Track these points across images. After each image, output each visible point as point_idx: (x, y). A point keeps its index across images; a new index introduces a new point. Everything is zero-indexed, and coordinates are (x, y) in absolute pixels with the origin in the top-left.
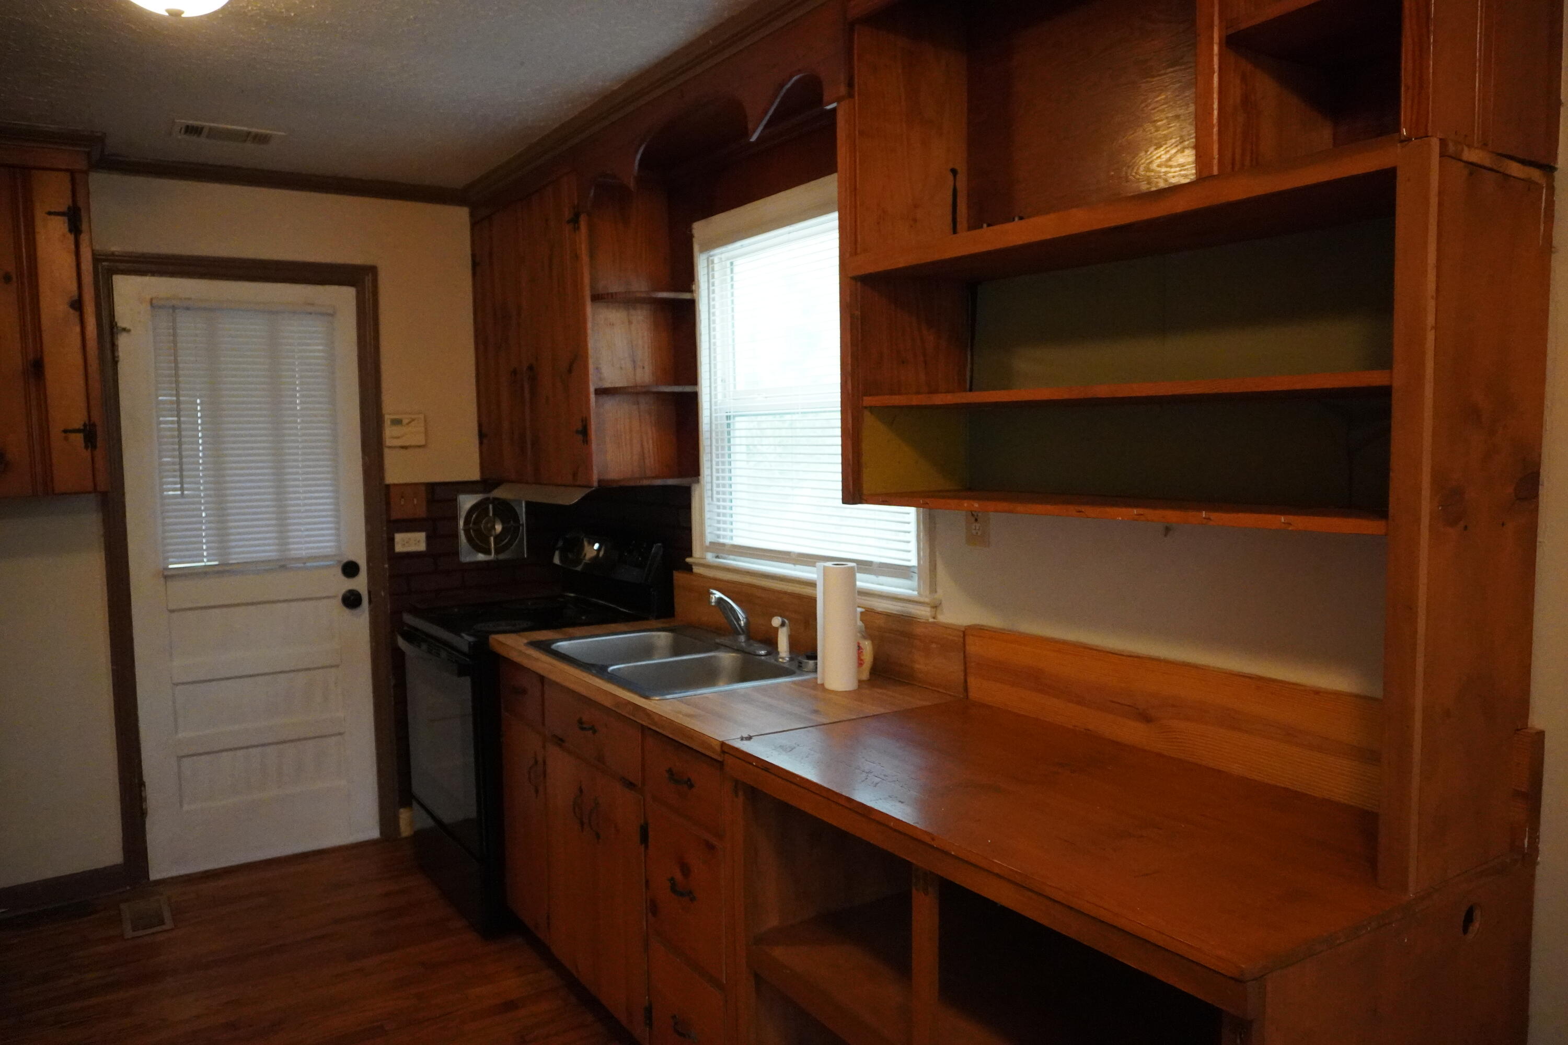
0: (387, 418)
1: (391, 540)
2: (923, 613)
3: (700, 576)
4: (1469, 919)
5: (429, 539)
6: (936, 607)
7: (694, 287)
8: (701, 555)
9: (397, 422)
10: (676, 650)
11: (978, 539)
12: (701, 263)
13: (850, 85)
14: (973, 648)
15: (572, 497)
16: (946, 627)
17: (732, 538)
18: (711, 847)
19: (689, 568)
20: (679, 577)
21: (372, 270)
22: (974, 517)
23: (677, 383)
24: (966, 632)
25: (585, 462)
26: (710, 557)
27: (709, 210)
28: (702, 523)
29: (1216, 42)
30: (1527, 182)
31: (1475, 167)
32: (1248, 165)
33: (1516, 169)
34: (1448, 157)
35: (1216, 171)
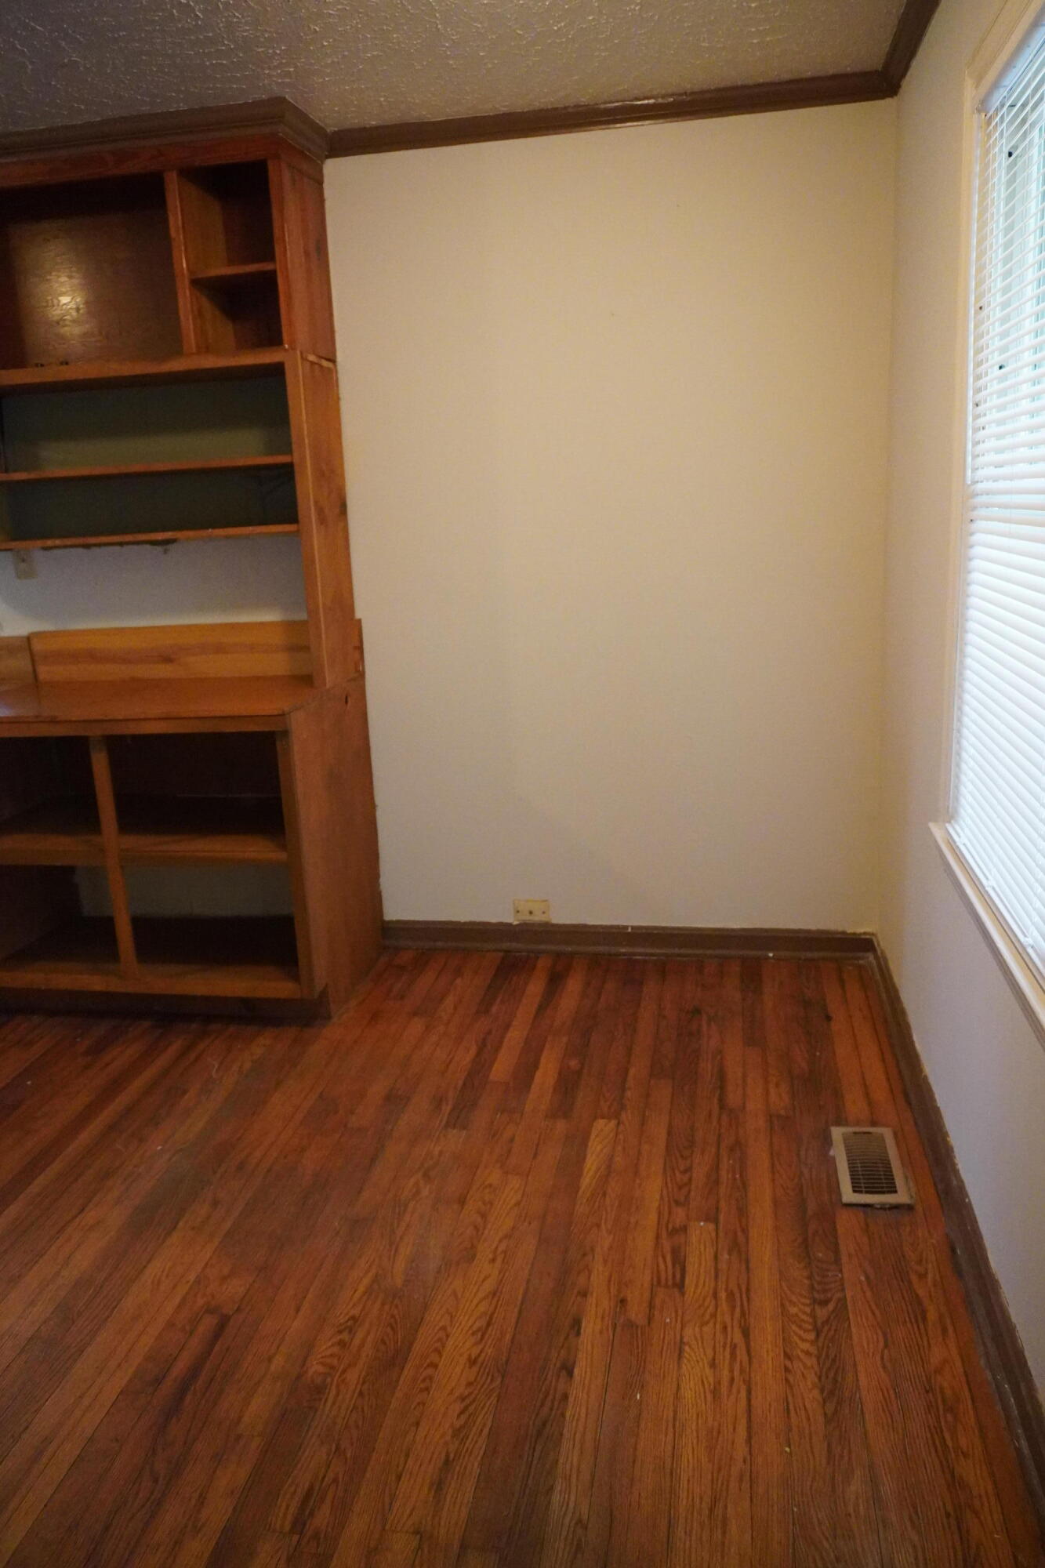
4: (346, 701)
11: (24, 573)
22: (21, 556)
24: (28, 639)
29: (187, 282)
30: (329, 369)
31: (312, 363)
32: (205, 348)
33: (325, 363)
34: (304, 359)
35: (194, 350)
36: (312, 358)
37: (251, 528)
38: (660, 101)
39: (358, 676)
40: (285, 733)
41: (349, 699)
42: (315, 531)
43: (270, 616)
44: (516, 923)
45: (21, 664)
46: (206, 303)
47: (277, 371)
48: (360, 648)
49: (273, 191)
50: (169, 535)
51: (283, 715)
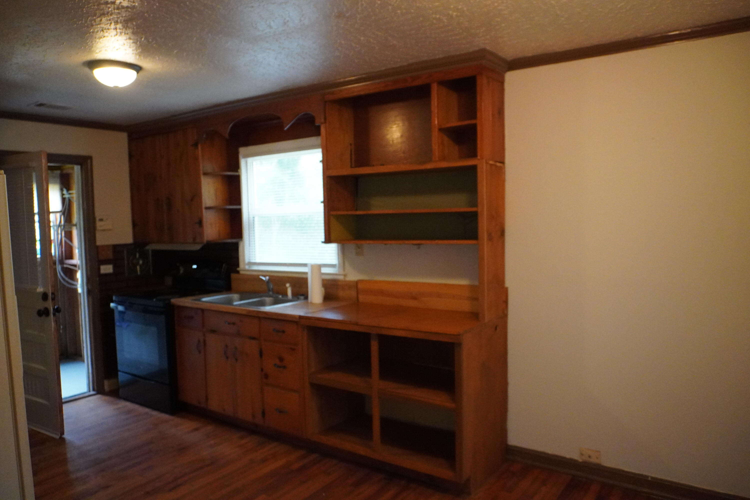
0: (97, 219)
1: (99, 269)
2: (341, 278)
3: (243, 275)
4: (496, 329)
5: (114, 268)
6: (345, 275)
7: (239, 170)
8: (243, 267)
9: (101, 220)
10: (241, 299)
11: (359, 253)
12: (243, 162)
13: (325, 119)
14: (360, 286)
15: (197, 247)
16: (350, 282)
17: (255, 260)
18: (293, 350)
19: (238, 272)
20: (233, 276)
21: (90, 158)
22: (358, 247)
23: (231, 204)
24: (357, 282)
25: (201, 234)
26: (247, 267)
27: (247, 144)
28: (244, 256)
29: (437, 130)
30: (500, 167)
31: (491, 165)
32: (443, 158)
33: (498, 164)
34: (487, 163)
35: (437, 159)
36: (491, 162)
37: (455, 241)
38: (683, 31)
39: (504, 316)
40: (460, 345)
41: (498, 328)
42: (486, 243)
43: (464, 282)
44: (580, 460)
45: (353, 293)
46: (446, 138)
47: (474, 168)
48: (506, 302)
49: (478, 89)
50: (418, 242)
51: (459, 335)
